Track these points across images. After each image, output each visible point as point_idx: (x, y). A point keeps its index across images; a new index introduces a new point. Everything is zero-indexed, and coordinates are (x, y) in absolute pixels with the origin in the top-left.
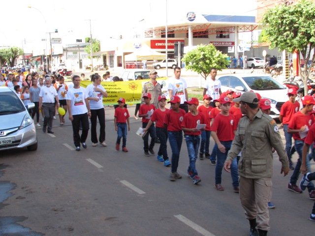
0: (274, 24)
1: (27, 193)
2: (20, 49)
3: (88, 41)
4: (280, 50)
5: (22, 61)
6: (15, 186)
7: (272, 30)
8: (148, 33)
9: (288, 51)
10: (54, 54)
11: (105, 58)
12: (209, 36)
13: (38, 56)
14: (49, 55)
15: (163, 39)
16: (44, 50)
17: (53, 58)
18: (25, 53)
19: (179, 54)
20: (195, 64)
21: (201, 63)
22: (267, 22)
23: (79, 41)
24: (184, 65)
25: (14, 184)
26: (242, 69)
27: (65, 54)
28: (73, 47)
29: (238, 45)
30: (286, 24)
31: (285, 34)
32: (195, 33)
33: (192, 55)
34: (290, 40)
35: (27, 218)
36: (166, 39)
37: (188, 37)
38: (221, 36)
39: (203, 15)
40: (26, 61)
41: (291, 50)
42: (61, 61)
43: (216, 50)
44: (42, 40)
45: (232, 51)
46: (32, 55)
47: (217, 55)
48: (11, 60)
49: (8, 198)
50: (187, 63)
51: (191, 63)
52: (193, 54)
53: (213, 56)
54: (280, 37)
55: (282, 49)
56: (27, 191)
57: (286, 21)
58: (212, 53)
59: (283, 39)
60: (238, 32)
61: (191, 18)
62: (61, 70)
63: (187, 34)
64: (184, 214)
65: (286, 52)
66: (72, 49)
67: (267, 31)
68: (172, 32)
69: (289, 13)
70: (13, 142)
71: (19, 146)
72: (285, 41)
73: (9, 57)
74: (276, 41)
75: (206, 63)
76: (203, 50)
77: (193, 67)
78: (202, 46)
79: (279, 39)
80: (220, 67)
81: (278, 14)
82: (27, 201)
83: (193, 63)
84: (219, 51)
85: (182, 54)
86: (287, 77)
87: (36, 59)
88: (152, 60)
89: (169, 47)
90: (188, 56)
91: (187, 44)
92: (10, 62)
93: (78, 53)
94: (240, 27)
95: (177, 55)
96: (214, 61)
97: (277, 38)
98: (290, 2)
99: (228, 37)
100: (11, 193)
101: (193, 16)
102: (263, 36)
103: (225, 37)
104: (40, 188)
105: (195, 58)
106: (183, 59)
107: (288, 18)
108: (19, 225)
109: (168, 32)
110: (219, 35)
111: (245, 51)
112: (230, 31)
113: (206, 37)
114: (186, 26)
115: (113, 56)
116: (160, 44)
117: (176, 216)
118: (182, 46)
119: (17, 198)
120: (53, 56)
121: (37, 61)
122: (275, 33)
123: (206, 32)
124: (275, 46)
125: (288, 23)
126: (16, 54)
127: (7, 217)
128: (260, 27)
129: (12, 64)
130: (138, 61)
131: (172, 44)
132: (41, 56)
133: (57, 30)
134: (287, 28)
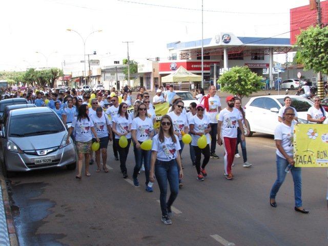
0: (309, 46)
1: (66, 211)
2: (60, 71)
3: (126, 63)
4: (315, 71)
5: (61, 82)
6: (54, 204)
7: (307, 52)
8: (184, 55)
9: (323, 73)
10: (93, 75)
11: (142, 79)
12: (244, 58)
13: (77, 77)
14: (87, 76)
15: (199, 61)
16: (83, 71)
17: (91, 79)
18: (64, 74)
19: (215, 76)
20: (230, 85)
21: (236, 84)
22: (302, 44)
23: (116, 62)
24: (219, 86)
25: (53, 202)
26: (277, 90)
27: (103, 75)
28: (111, 69)
29: (272, 67)
30: (321, 45)
31: (320, 56)
32: (230, 55)
33: (228, 77)
34: (325, 61)
35: (66, 236)
36: (202, 61)
37: (223, 59)
38: (256, 58)
39: (238, 37)
40: (66, 82)
41: (326, 72)
42: (99, 82)
43: (251, 72)
44: (81, 62)
45: (267, 73)
46: (71, 75)
47: (252, 77)
48: (51, 81)
49: (48, 215)
50: (223, 85)
51: (226, 85)
52: (229, 75)
53: (248, 78)
54: (315, 58)
55: (318, 71)
56: (66, 209)
57: (322, 43)
58: (247, 75)
59: (318, 61)
60: (272, 54)
61: (226, 40)
62: (99, 91)
63: (223, 56)
64: (220, 234)
65: (321, 74)
66: (110, 70)
67: (302, 53)
68: (208, 54)
69: (325, 35)
70: (53, 161)
71: (58, 165)
72: (320, 62)
73: (49, 78)
74: (311, 63)
75: (242, 85)
76: (238, 72)
77: (228, 89)
78: (237, 68)
79: (314, 61)
80: (256, 89)
81: (313, 36)
82: (66, 219)
83: (228, 85)
84: (254, 73)
85: (218, 75)
86: (322, 98)
87: (75, 80)
88: (188, 82)
89: (205, 69)
90: (224, 78)
91: (223, 66)
92: (50, 83)
93: (116, 74)
94: (275, 49)
95: (213, 77)
96: (249, 83)
97: (312, 60)
98: (325, 24)
99: (263, 59)
100: (51, 211)
101: (228, 39)
102: (297, 58)
103: (259, 59)
104: (79, 206)
105: (230, 79)
106: (218, 81)
107: (324, 40)
108: (58, 242)
109: (204, 54)
110: (254, 57)
111: (280, 73)
112: (265, 53)
113: (241, 58)
114: (221, 48)
115: (150, 78)
116: (196, 66)
117: (212, 236)
118: (218, 68)
119: (56, 216)
120: (91, 77)
121: (76, 82)
122: (310, 55)
123: (241, 54)
124: (310, 68)
125: (323, 45)
126: (56, 75)
127: (47, 234)
128: (295, 49)
129: (52, 85)
130: (174, 82)
131: (208, 66)
132: (80, 77)
133: (95, 52)
134: (322, 50)
